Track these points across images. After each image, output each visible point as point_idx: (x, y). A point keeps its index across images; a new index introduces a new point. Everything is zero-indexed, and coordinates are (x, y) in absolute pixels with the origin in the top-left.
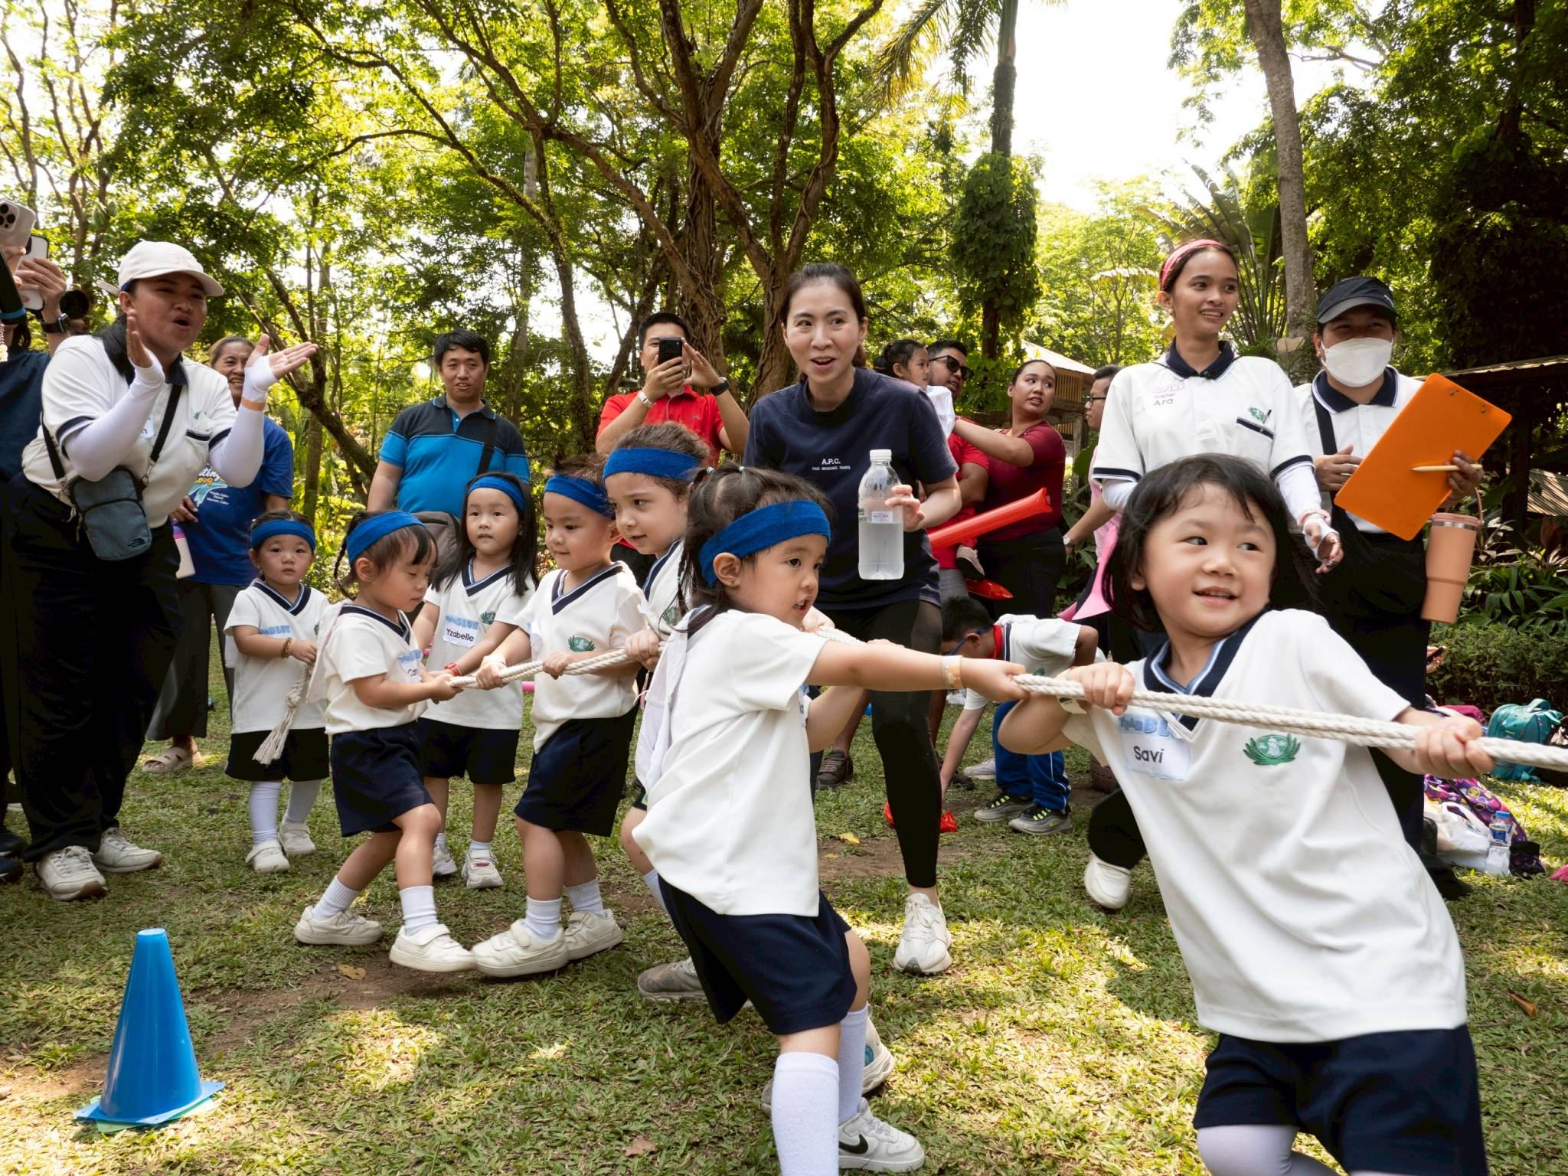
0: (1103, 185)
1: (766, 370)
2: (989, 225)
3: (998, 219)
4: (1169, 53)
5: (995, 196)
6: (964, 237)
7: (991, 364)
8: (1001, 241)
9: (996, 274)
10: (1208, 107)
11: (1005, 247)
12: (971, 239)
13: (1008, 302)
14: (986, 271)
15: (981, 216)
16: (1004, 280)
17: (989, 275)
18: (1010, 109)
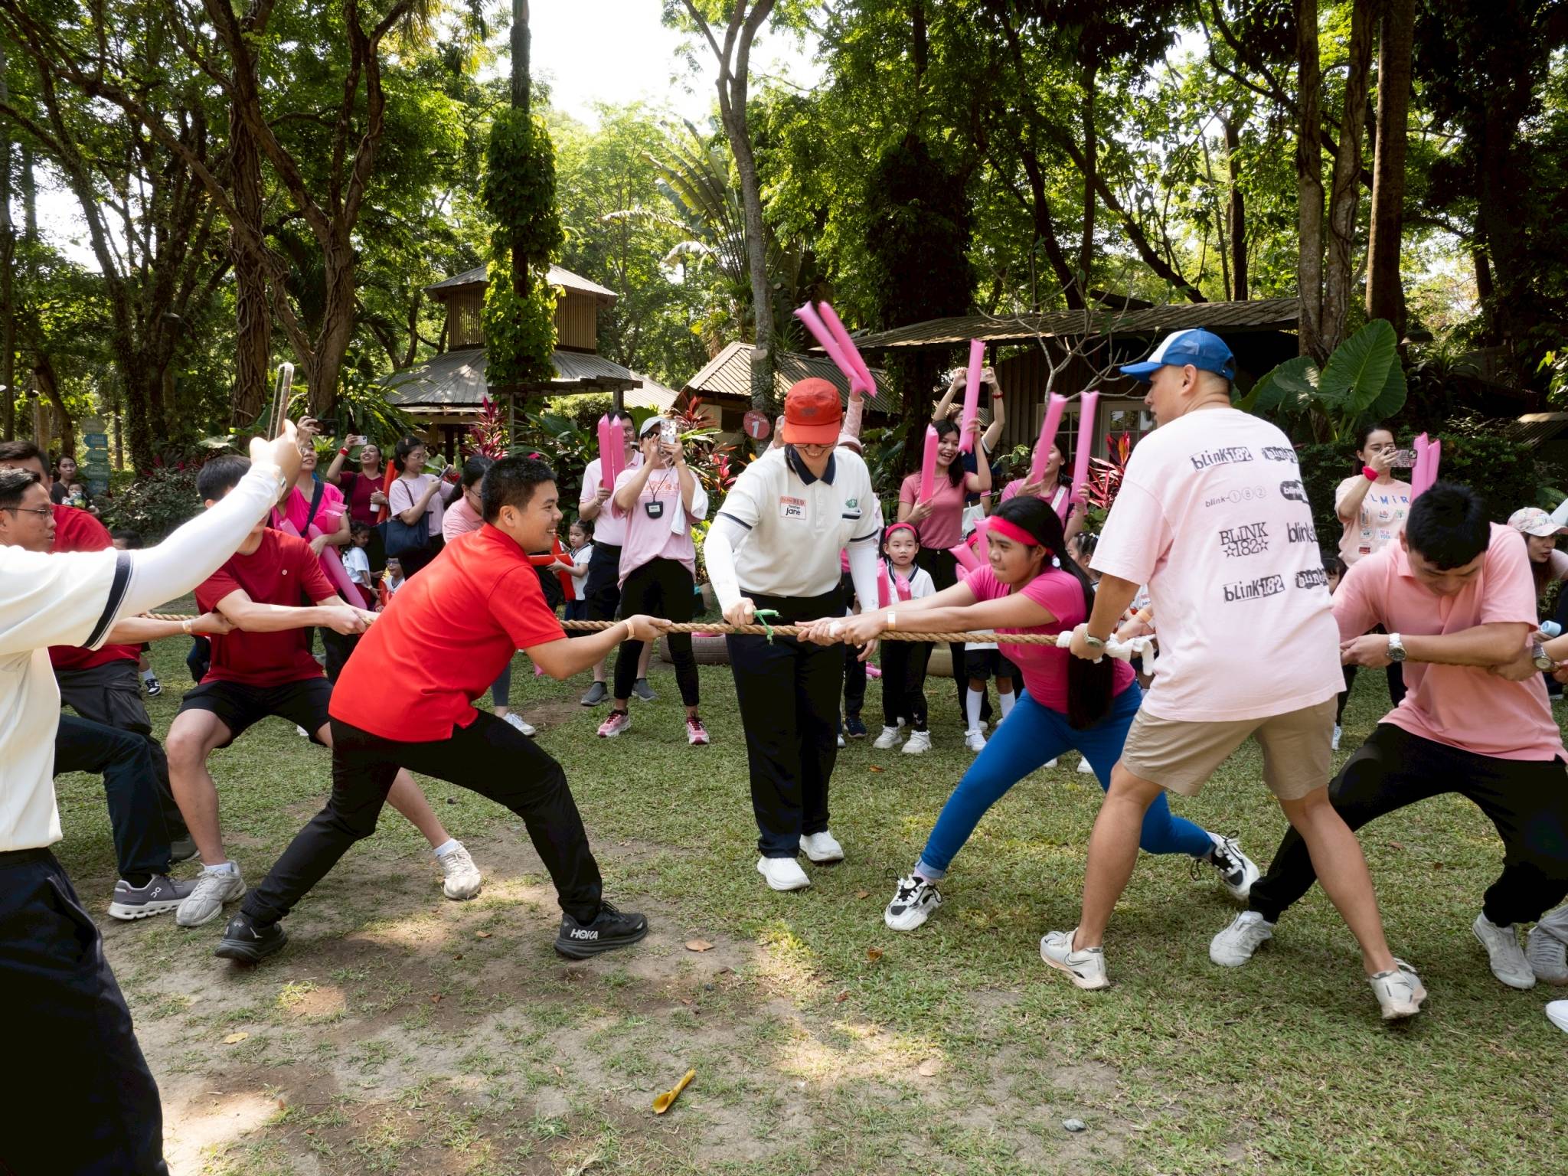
0: (605, 109)
1: (332, 324)
2: (515, 177)
3: (522, 172)
4: (660, 11)
5: (519, 151)
6: (493, 186)
7: (523, 303)
8: (527, 193)
9: (524, 223)
10: (695, 57)
11: (530, 198)
12: (499, 188)
13: (536, 247)
14: (513, 217)
15: (507, 168)
16: (530, 227)
17: (517, 223)
18: (527, 69)
